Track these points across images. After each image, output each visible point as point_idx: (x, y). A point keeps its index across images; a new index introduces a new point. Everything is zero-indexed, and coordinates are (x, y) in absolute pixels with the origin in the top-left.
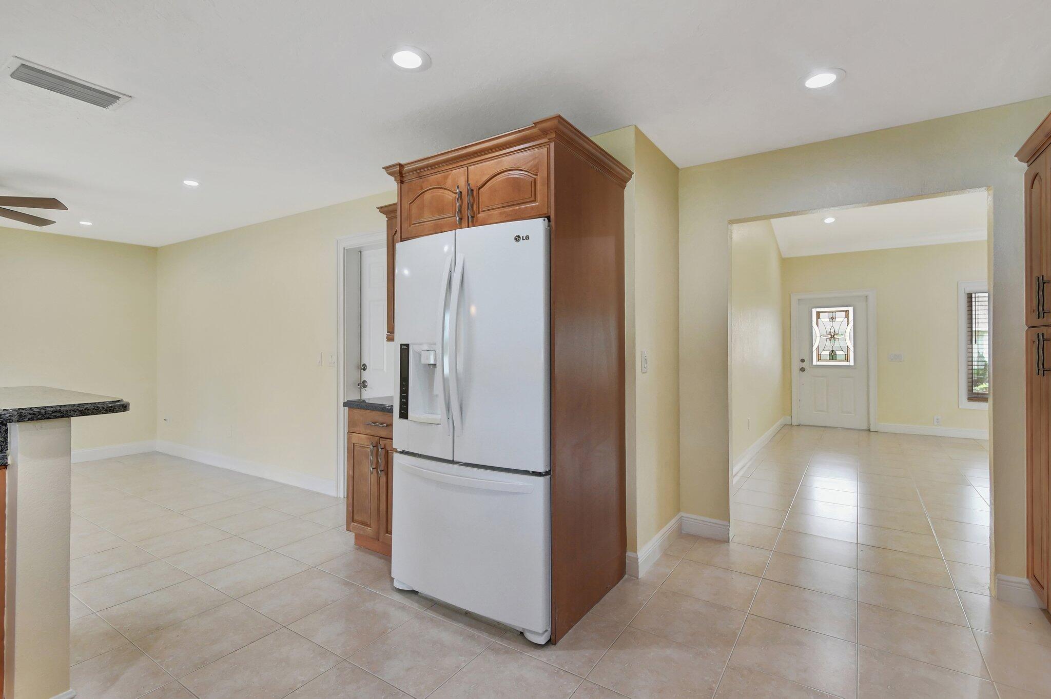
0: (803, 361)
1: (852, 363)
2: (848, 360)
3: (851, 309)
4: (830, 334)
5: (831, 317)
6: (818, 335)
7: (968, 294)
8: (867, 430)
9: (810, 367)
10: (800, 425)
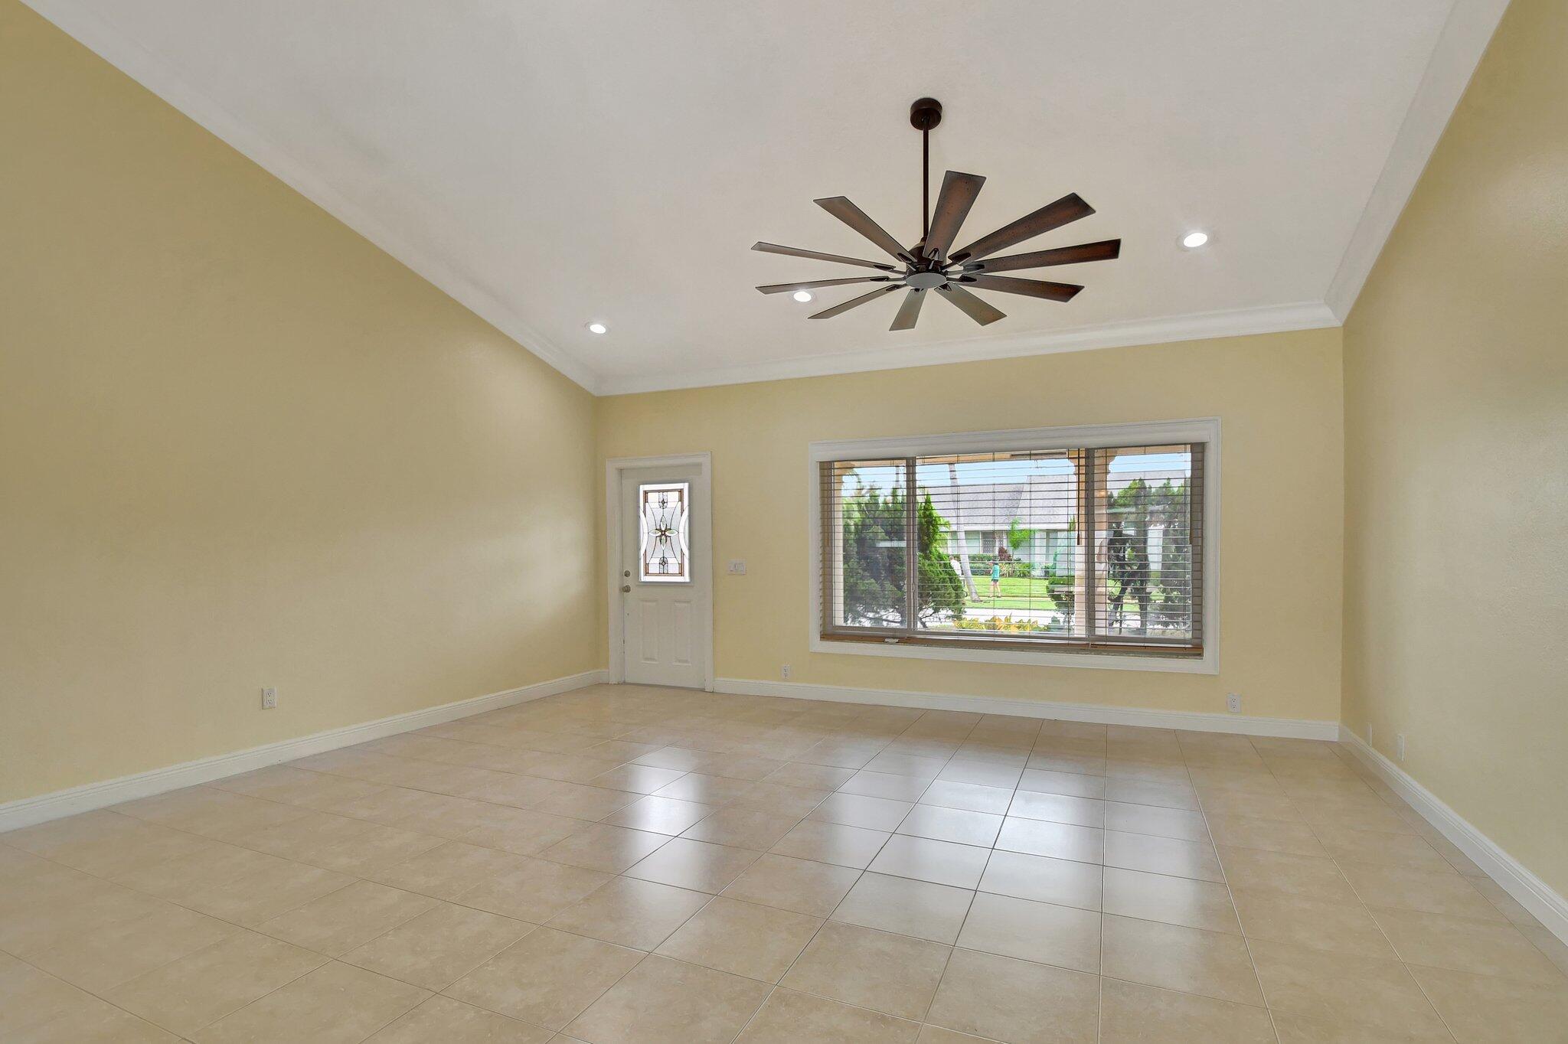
0: (627, 574)
1: (686, 578)
2: (681, 574)
3: (685, 486)
4: (660, 530)
5: (661, 500)
6: (646, 531)
7: (820, 462)
8: (703, 690)
9: (637, 586)
10: (624, 683)
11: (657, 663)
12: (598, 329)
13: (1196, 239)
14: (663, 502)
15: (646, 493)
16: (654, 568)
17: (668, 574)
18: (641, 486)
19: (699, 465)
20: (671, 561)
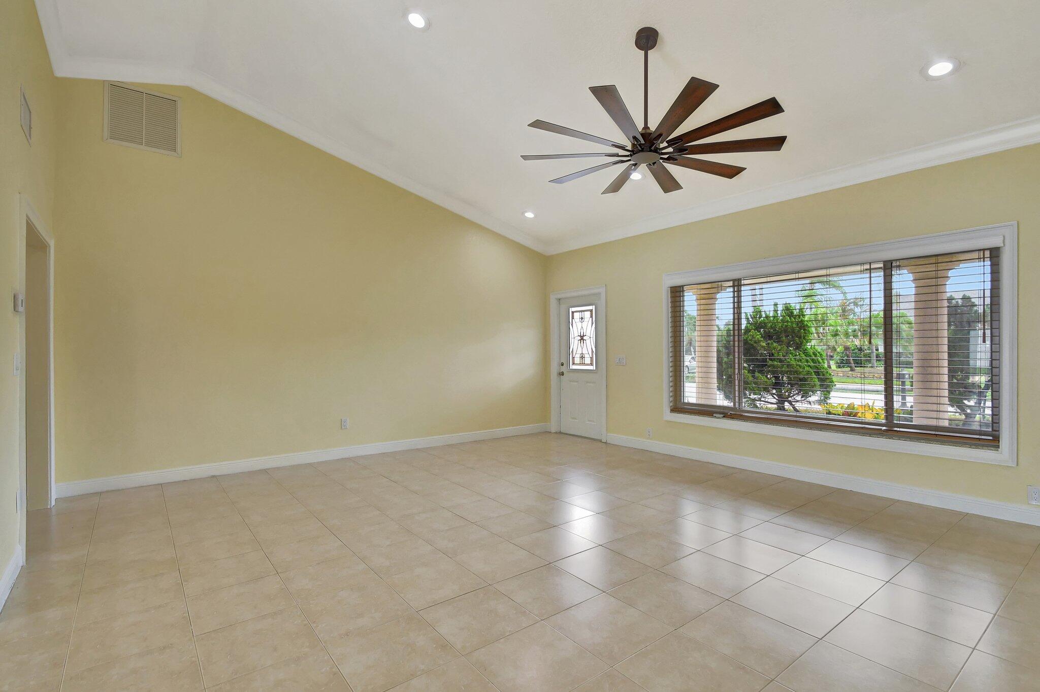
0: (562, 363)
1: (594, 368)
2: (591, 364)
3: (593, 308)
4: (580, 336)
6: (573, 337)
7: (671, 287)
8: (601, 441)
9: (568, 372)
10: (560, 433)
11: (577, 421)
12: (530, 215)
13: (941, 68)
14: (582, 318)
15: (573, 313)
16: (577, 360)
17: (584, 364)
18: (570, 309)
19: (599, 294)
20: (587, 356)
